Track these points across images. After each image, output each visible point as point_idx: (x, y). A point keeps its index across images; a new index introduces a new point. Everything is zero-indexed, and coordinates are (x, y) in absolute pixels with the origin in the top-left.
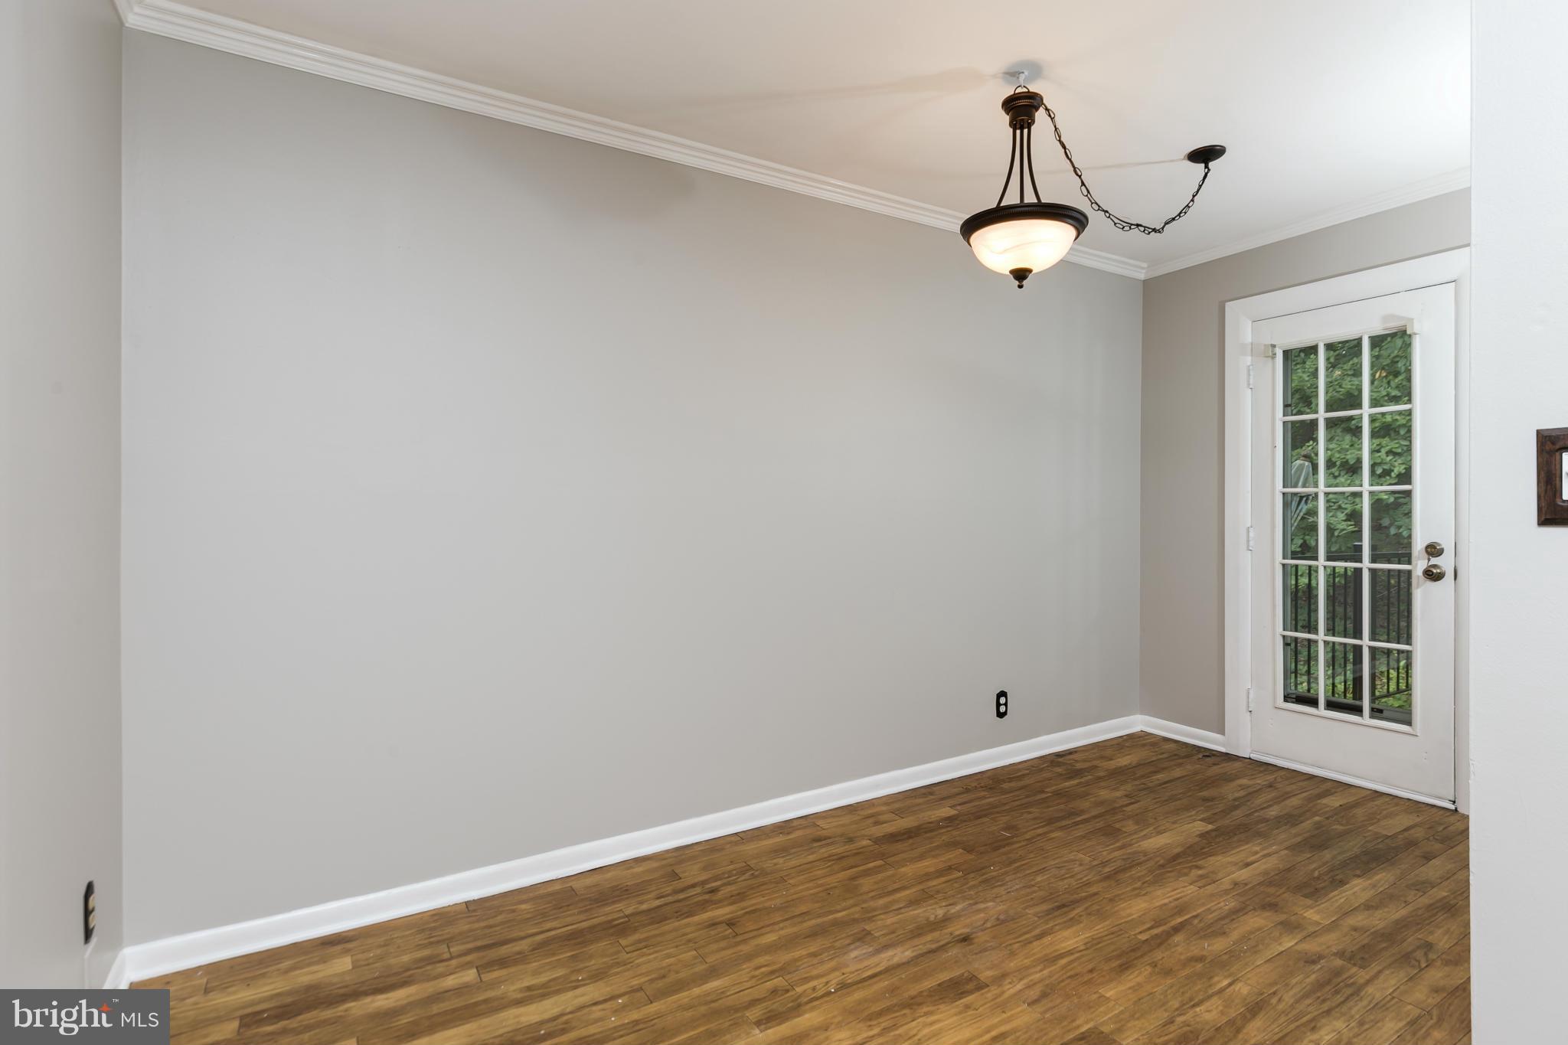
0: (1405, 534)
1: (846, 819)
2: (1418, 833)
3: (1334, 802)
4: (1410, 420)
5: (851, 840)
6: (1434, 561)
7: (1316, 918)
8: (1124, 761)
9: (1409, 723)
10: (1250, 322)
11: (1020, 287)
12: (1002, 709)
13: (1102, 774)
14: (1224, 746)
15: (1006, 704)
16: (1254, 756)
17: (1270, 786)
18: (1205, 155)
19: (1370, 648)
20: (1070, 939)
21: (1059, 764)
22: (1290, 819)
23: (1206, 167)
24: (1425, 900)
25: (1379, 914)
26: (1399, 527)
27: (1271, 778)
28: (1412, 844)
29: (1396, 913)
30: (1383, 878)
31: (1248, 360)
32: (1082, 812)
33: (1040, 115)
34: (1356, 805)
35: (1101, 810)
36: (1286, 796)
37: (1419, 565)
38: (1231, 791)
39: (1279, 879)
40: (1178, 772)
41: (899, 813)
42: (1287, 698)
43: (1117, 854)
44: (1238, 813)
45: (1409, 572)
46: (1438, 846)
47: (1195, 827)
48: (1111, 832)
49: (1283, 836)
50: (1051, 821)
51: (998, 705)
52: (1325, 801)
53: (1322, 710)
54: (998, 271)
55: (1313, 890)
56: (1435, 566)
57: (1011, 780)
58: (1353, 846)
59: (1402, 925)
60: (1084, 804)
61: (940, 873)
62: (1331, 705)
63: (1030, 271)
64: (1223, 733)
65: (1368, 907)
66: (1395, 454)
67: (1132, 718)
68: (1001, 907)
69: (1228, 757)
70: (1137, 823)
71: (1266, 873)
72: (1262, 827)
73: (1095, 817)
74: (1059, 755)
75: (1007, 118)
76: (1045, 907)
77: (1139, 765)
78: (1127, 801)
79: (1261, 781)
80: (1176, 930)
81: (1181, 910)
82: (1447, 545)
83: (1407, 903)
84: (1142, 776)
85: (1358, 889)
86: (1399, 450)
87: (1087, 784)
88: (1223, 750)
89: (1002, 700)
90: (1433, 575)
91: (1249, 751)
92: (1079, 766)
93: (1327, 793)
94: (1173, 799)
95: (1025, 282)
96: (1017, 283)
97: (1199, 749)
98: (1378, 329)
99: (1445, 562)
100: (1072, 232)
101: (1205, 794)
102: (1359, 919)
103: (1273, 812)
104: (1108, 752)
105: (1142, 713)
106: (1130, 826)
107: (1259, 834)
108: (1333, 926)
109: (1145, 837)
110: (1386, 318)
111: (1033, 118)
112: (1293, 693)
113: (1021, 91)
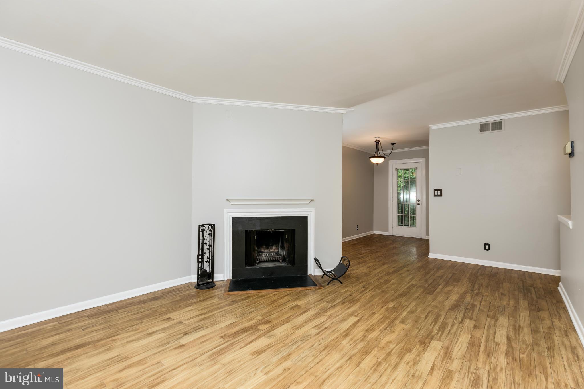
2: (418, 240)
3: (406, 238)
5: (348, 245)
6: (419, 202)
8: (375, 236)
10: (392, 165)
14: (388, 234)
15: (358, 227)
16: (393, 235)
18: (393, 144)
19: (410, 216)
21: (366, 237)
22: (402, 240)
23: (393, 146)
24: (421, 244)
25: (416, 245)
31: (392, 170)
34: (409, 238)
36: (400, 238)
37: (417, 203)
38: (393, 238)
39: (404, 244)
44: (395, 240)
47: (391, 241)
48: (381, 242)
55: (408, 244)
57: (361, 239)
58: (411, 241)
61: (364, 246)
62: (404, 226)
63: (378, 163)
71: (402, 244)
73: (377, 241)
75: (375, 143)
79: (396, 237)
82: (420, 200)
84: (379, 238)
87: (372, 239)
90: (419, 204)
92: (369, 237)
94: (386, 239)
96: (377, 165)
97: (385, 235)
100: (384, 159)
101: (389, 239)
103: (399, 240)
108: (412, 246)
109: (386, 242)
111: (378, 143)
112: (399, 224)
113: (377, 140)
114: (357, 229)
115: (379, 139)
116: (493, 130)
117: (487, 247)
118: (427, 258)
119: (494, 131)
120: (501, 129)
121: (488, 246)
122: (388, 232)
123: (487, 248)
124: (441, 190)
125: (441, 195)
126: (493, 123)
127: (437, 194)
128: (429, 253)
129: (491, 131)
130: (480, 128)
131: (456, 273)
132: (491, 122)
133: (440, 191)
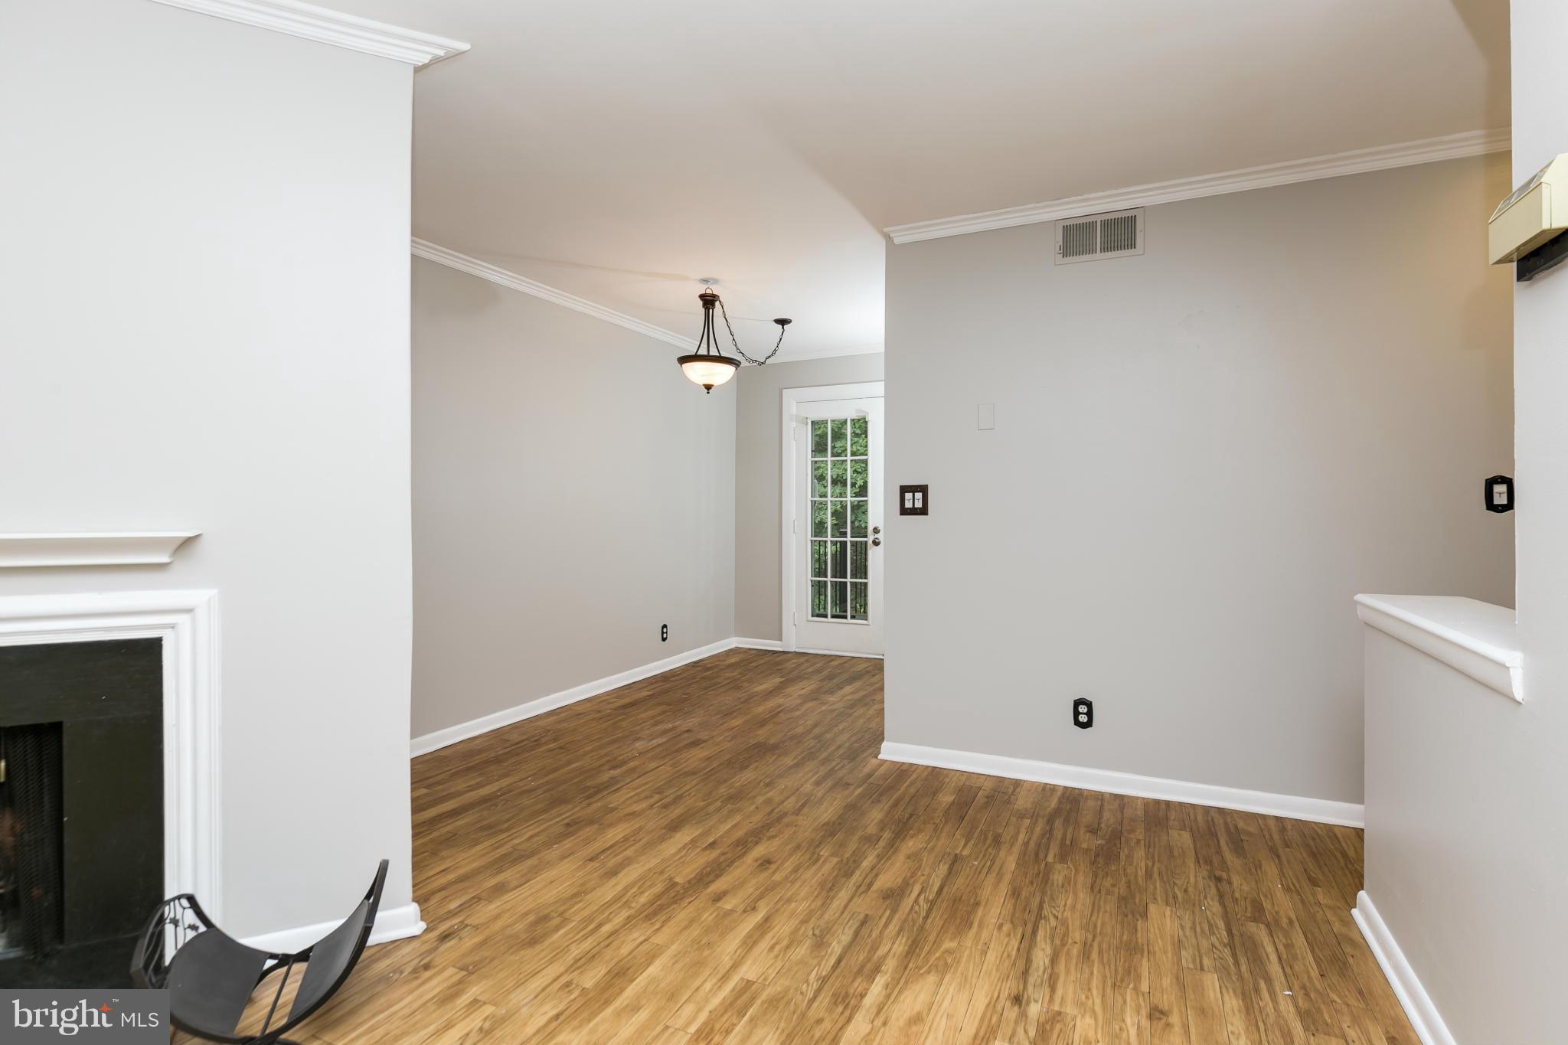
0: (863, 526)
1: (589, 705)
2: (870, 668)
3: (835, 663)
4: (867, 450)
5: (599, 712)
6: (877, 536)
7: (834, 699)
8: (733, 660)
9: (866, 620)
10: (795, 403)
11: (708, 393)
12: (665, 636)
13: (723, 667)
14: (781, 647)
15: (666, 633)
16: (796, 650)
17: (807, 661)
18: (783, 322)
19: (851, 582)
20: (736, 722)
21: (698, 666)
22: (818, 671)
23: (783, 328)
24: (873, 688)
25: (856, 695)
26: (860, 521)
27: (806, 658)
28: (868, 672)
29: (863, 693)
30: (858, 684)
31: (794, 424)
32: (720, 683)
33: (717, 304)
34: (845, 662)
35: (728, 681)
36: (815, 663)
37: (870, 538)
38: (789, 665)
39: (818, 690)
40: (762, 662)
41: (619, 697)
42: (812, 616)
43: (744, 694)
44: (795, 672)
45: (866, 542)
46: (878, 671)
47: (777, 680)
48: (738, 688)
49: (816, 678)
50: (706, 689)
51: (663, 633)
52: (832, 663)
53: (830, 619)
54: (696, 382)
55: (831, 692)
56: (877, 538)
57: (674, 676)
58: (845, 676)
59: (865, 696)
60: (719, 680)
61: (660, 714)
62: (833, 616)
63: (712, 385)
64: (781, 640)
65: (852, 693)
66: (858, 473)
67: (730, 639)
68: (698, 720)
69: (784, 652)
70: (749, 683)
71: (811, 690)
72: (806, 676)
73: (726, 684)
74: (694, 662)
75: (701, 303)
76: (719, 716)
77: (740, 662)
78: (740, 676)
79: (802, 660)
80: (780, 712)
81: (780, 706)
82: (881, 528)
83: (866, 690)
84: (744, 665)
85: (848, 689)
86: (860, 470)
87: (717, 672)
88: (781, 650)
89: (665, 630)
90: (876, 543)
91: (794, 647)
92: (709, 666)
93: (833, 660)
94: (763, 672)
95: (710, 391)
96: (706, 391)
97: (769, 651)
98: (854, 417)
99: (880, 536)
100: (734, 369)
101: (778, 668)
102: (849, 697)
103: (810, 670)
104: (721, 659)
105: (736, 636)
106: (746, 684)
107: (806, 678)
108: (841, 700)
109: (756, 686)
110: (858, 410)
111: (713, 305)
112: (817, 611)
113: (709, 292)
114: (664, 639)
115: (715, 290)
116: (1104, 249)
117: (1083, 714)
118: (874, 761)
119: (1110, 254)
120: (1133, 245)
121: (1085, 710)
122: (781, 639)
123: (1083, 718)
124: (923, 489)
125: (923, 511)
126: (1106, 224)
127: (911, 506)
128: (883, 740)
129: (1099, 255)
130: (1061, 243)
131: (966, 853)
132: (1099, 219)
133: (921, 494)
